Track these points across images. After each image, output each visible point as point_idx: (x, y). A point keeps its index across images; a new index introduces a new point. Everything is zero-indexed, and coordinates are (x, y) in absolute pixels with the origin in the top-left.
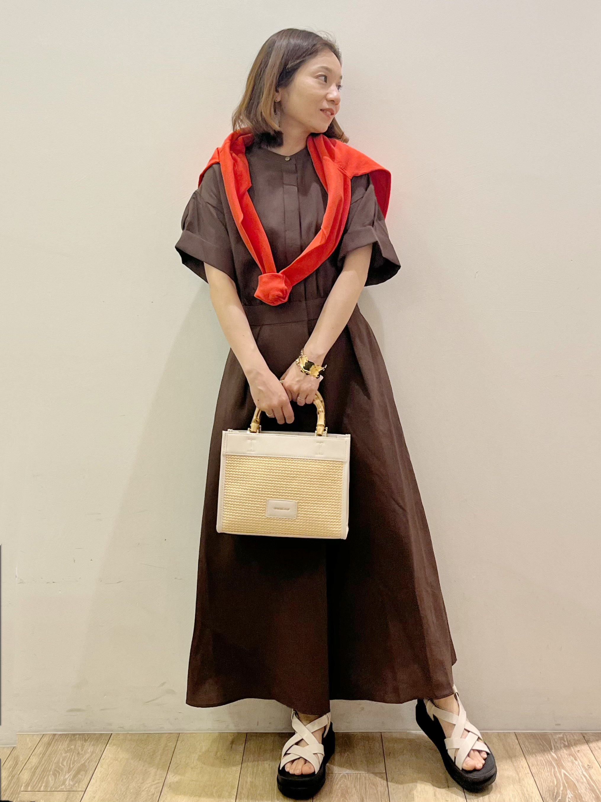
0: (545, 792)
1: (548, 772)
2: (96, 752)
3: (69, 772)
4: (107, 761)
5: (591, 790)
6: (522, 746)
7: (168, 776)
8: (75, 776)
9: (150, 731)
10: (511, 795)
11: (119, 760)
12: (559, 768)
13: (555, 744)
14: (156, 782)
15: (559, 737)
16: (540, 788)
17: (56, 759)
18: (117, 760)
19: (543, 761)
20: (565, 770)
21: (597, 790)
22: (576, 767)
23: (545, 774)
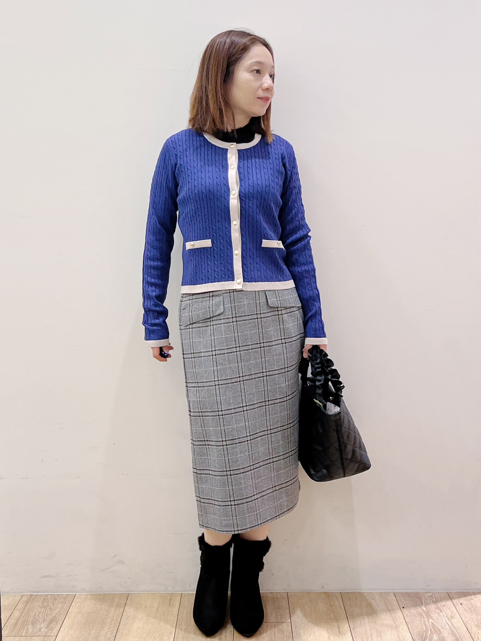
0: (416, 635)
1: (419, 621)
2: (65, 607)
3: (43, 622)
4: (73, 614)
5: (452, 634)
6: (399, 602)
8: (48, 626)
9: (105, 592)
11: (82, 614)
12: (428, 618)
13: (425, 601)
14: (111, 629)
15: (429, 595)
16: (412, 633)
17: (33, 613)
18: (80, 614)
19: (416, 613)
20: (433, 620)
21: (458, 635)
22: (441, 617)
23: (416, 623)
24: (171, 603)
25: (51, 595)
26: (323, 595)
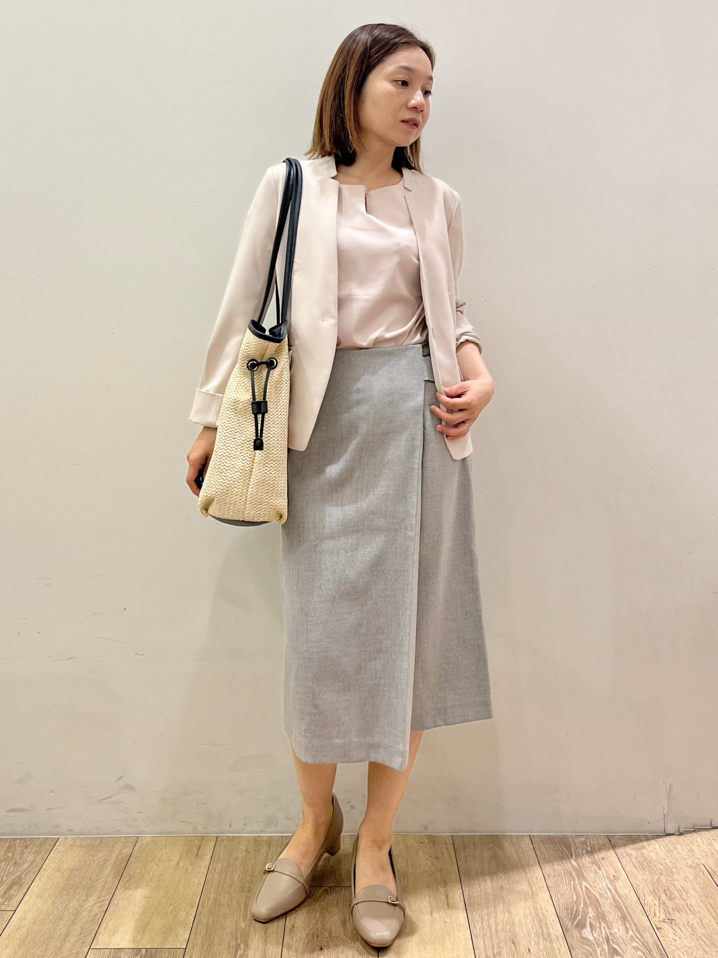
0: (563, 910)
1: (567, 885)
2: (37, 862)
5: (616, 907)
6: (538, 852)
7: (117, 892)
8: (5, 893)
9: (104, 835)
10: (522, 914)
11: (62, 871)
12: (580, 879)
13: (576, 850)
14: (102, 899)
15: (581, 841)
16: (557, 905)
18: (59, 871)
19: (562, 872)
20: (587, 883)
21: (624, 908)
22: (599, 878)
23: (563, 887)
24: (200, 852)
25: (21, 839)
26: (427, 841)
